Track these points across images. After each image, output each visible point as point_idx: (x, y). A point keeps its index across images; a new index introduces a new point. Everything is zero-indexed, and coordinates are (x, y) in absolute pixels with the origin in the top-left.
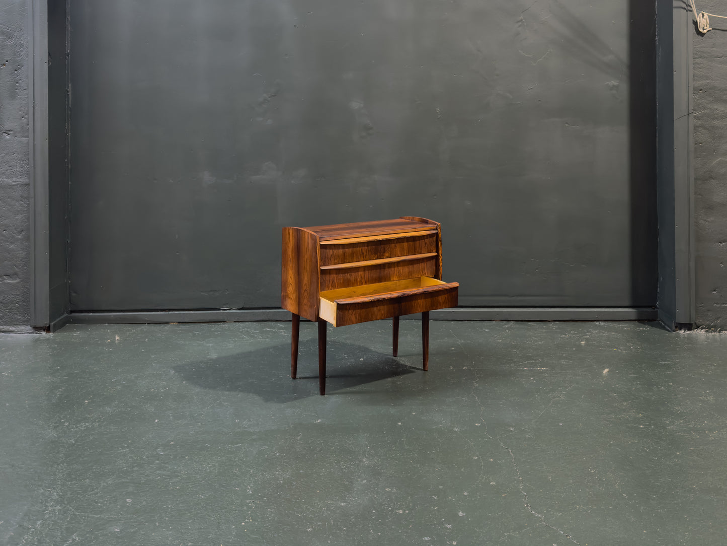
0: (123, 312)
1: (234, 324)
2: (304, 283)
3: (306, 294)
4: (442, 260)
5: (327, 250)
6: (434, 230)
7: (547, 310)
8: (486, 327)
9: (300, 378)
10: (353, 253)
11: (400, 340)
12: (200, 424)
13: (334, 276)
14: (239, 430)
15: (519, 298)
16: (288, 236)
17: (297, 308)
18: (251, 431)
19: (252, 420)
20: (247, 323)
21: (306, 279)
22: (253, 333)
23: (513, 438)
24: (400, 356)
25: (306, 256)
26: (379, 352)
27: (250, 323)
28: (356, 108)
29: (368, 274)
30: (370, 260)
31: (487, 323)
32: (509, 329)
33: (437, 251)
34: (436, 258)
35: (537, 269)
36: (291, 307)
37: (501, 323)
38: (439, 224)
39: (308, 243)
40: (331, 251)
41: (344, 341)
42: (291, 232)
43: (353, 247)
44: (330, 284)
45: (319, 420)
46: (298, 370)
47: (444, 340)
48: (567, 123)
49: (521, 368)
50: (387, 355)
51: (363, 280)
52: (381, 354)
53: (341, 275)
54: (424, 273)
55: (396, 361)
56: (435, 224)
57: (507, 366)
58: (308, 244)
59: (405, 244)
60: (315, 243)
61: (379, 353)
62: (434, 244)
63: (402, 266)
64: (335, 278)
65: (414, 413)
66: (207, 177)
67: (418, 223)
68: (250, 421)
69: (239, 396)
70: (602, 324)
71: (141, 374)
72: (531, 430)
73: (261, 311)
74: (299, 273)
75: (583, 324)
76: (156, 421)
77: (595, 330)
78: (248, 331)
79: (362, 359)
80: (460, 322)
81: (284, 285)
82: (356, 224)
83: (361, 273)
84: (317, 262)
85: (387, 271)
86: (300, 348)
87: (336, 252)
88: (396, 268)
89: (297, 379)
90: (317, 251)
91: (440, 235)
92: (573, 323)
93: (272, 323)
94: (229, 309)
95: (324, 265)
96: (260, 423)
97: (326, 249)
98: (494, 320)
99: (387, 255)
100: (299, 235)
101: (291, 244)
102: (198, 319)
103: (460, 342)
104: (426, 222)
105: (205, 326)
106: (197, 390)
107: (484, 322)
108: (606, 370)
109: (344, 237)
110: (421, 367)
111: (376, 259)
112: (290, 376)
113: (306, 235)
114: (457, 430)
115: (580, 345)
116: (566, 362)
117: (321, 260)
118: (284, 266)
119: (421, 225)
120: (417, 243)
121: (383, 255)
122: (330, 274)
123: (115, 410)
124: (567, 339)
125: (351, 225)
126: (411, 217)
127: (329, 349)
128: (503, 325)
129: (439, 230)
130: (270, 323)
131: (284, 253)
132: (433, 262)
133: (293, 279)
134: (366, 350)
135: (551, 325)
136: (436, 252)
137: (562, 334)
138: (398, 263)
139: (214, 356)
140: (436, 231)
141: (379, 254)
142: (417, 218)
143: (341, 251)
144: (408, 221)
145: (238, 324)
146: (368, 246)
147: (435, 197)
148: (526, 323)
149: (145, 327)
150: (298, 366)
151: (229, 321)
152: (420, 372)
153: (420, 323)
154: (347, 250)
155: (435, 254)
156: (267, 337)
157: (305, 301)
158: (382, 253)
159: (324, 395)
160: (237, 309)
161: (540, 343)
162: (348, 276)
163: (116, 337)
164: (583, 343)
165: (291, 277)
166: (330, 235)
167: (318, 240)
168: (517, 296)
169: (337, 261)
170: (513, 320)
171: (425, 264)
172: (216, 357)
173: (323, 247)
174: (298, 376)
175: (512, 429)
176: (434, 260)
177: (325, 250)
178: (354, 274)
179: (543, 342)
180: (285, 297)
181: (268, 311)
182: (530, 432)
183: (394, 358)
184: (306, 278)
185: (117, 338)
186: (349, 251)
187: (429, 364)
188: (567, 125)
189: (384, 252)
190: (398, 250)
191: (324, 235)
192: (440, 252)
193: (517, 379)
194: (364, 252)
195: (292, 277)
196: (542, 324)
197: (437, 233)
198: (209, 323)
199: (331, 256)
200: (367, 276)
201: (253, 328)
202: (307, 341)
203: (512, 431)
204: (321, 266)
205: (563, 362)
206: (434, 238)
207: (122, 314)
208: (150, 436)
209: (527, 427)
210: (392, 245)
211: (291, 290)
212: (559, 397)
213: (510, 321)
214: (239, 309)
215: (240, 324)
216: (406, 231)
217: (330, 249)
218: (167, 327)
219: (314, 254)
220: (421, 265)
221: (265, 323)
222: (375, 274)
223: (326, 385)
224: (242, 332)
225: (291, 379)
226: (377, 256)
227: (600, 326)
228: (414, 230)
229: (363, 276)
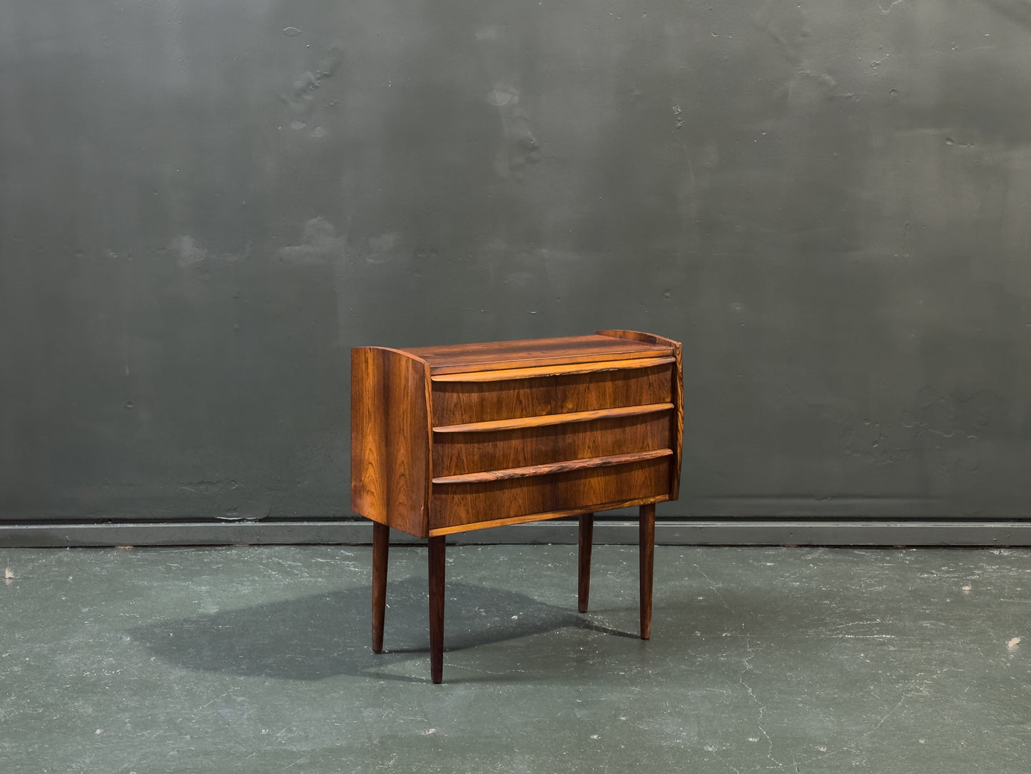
0: (18, 524)
1: (251, 549)
2: (399, 462)
3: (402, 482)
4: (683, 419)
5: (447, 394)
6: (667, 356)
7: (893, 525)
8: (769, 560)
9: (390, 652)
10: (499, 402)
11: (593, 581)
12: (188, 737)
13: (460, 447)
14: (269, 748)
15: (836, 502)
16: (364, 365)
17: (385, 513)
18: (295, 750)
19: (295, 729)
20: (277, 548)
21: (402, 453)
22: (290, 566)
23: (825, 766)
24: (595, 612)
25: (404, 407)
26: (548, 603)
27: (282, 548)
28: (504, 103)
29: (530, 445)
30: (536, 415)
31: (771, 552)
32: (813, 561)
33: (674, 401)
34: (672, 414)
35: (876, 442)
36: (372, 508)
37: (799, 551)
38: (678, 344)
39: (405, 378)
40: (455, 395)
41: (476, 583)
42: (370, 356)
43: (501, 389)
44: (454, 463)
45: (432, 731)
46: (386, 636)
47: (683, 582)
48: (949, 139)
49: (841, 636)
50: (566, 609)
51: (521, 458)
52: (553, 607)
53: (476, 445)
54: (646, 443)
55: (585, 621)
56: (670, 344)
57: (811, 632)
58: (407, 380)
59: (609, 386)
60: (423, 378)
61: (548, 606)
62: (669, 385)
63: (601, 429)
64: (463, 451)
65: (624, 718)
66: (188, 248)
67: (635, 344)
68: (290, 730)
69: (267, 684)
70: (1005, 553)
71: (63, 643)
72: (861, 751)
73: (305, 524)
74: (387, 440)
75: (967, 553)
76: (98, 731)
77: (990, 565)
78: (279, 563)
79: (515, 617)
80: (714, 549)
81: (357, 466)
82: (506, 344)
83: (516, 443)
84: (426, 417)
85: (569, 438)
86: (390, 596)
87: (464, 397)
88: (588, 434)
89: (384, 652)
90: (427, 395)
91: (680, 367)
92: (944, 552)
93: (329, 549)
94: (239, 521)
95: (441, 425)
96: (311, 736)
97: (445, 391)
98: (784, 546)
99: (570, 406)
100: (387, 364)
101: (370, 381)
102: (176, 539)
103: (716, 586)
104: (652, 341)
105: (191, 553)
106: (178, 673)
107: (764, 549)
108: (1013, 643)
109: (483, 367)
110: (637, 632)
111: (547, 414)
112: (368, 648)
113: (403, 363)
114: (710, 749)
115: (960, 592)
116: (932, 624)
117: (434, 415)
118: (356, 428)
119: (640, 347)
120: (633, 382)
121: (562, 408)
122: (453, 442)
123: (12, 711)
124: (934, 582)
125: (496, 345)
126: (620, 332)
127: (450, 599)
128: (802, 555)
129: (679, 358)
130: (323, 548)
131: (356, 401)
132: (665, 422)
133: (375, 455)
134: (523, 601)
135: (901, 555)
136: (671, 402)
137: (923, 572)
138: (592, 424)
139: (213, 610)
140: (673, 359)
141: (553, 404)
142: (631, 334)
143: (475, 397)
144: (613, 338)
145: (258, 550)
146: (531, 387)
147: (668, 294)
148: (850, 550)
149: (66, 555)
150: (386, 628)
151: (239, 543)
152: (635, 641)
153: (636, 550)
154: (487, 394)
155: (670, 406)
156: (320, 576)
157: (402, 498)
158: (559, 403)
159: (440, 683)
160: (255, 521)
161: (880, 589)
162: (488, 447)
163: (7, 572)
164: (966, 588)
165: (371, 449)
166: (452, 363)
167: (428, 373)
168: (834, 497)
169: (466, 417)
170: (823, 546)
171: (649, 427)
172: (216, 610)
173: (438, 386)
174: (386, 648)
175: (822, 749)
176: (667, 419)
177: (442, 394)
178: (500, 444)
179: (884, 587)
180: (358, 491)
181: (320, 524)
182: (858, 756)
183: (581, 615)
184: (402, 451)
185: (9, 574)
186: (491, 396)
187: (651, 627)
188: (949, 143)
189: (564, 399)
190: (593, 397)
191: (439, 364)
192: (680, 402)
193: (832, 656)
194: (522, 397)
195: (374, 449)
196: (882, 552)
197: (674, 364)
198: (199, 548)
199: (455, 406)
200: (529, 447)
201: (291, 557)
202: (401, 582)
203: (823, 753)
204: (434, 425)
205: (926, 624)
206: (668, 374)
207: (17, 527)
208: (87, 761)
209: (853, 745)
210: (582, 387)
211: (372, 475)
212: (918, 691)
213: (818, 546)
214: (260, 521)
215: (262, 549)
216: (611, 357)
217: (453, 392)
218: (111, 555)
219: (420, 400)
220: (640, 428)
221: (315, 547)
222: (544, 445)
223: (445, 664)
224: (267, 565)
225: (372, 653)
226: (549, 407)
227: (1000, 557)
228: (626, 356)
229: (520, 449)
